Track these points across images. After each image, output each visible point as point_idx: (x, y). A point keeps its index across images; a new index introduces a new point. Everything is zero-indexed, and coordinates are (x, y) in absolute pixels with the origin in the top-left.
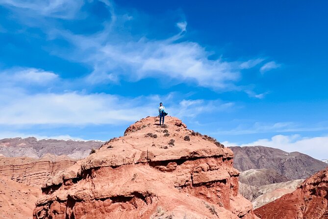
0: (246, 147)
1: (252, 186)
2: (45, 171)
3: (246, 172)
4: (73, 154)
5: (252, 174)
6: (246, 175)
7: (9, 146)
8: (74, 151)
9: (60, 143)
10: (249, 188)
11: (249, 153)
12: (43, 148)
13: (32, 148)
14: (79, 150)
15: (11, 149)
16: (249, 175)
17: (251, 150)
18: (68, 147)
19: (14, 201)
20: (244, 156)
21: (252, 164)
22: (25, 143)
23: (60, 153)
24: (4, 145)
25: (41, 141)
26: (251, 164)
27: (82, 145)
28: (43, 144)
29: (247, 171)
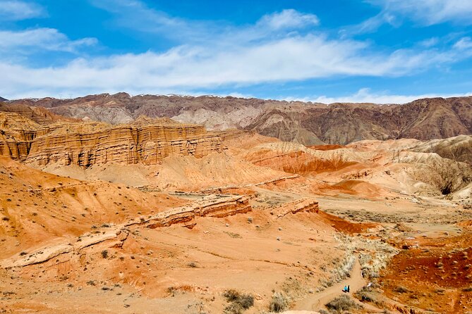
0: (454, 98)
1: (460, 163)
2: (126, 143)
3: (450, 139)
4: (179, 116)
5: (462, 142)
6: (451, 144)
7: (94, 105)
8: (181, 111)
9: (161, 100)
10: (454, 165)
11: (457, 108)
12: (138, 107)
13: (124, 108)
14: (188, 109)
15: (97, 109)
16: (457, 144)
17: (462, 102)
18: (172, 105)
19: (10, 211)
20: (448, 114)
21: (462, 127)
22: (115, 101)
23: (162, 114)
24: (89, 105)
25: (134, 98)
26: (460, 127)
27: (192, 103)
28: (138, 101)
29: (454, 138)
